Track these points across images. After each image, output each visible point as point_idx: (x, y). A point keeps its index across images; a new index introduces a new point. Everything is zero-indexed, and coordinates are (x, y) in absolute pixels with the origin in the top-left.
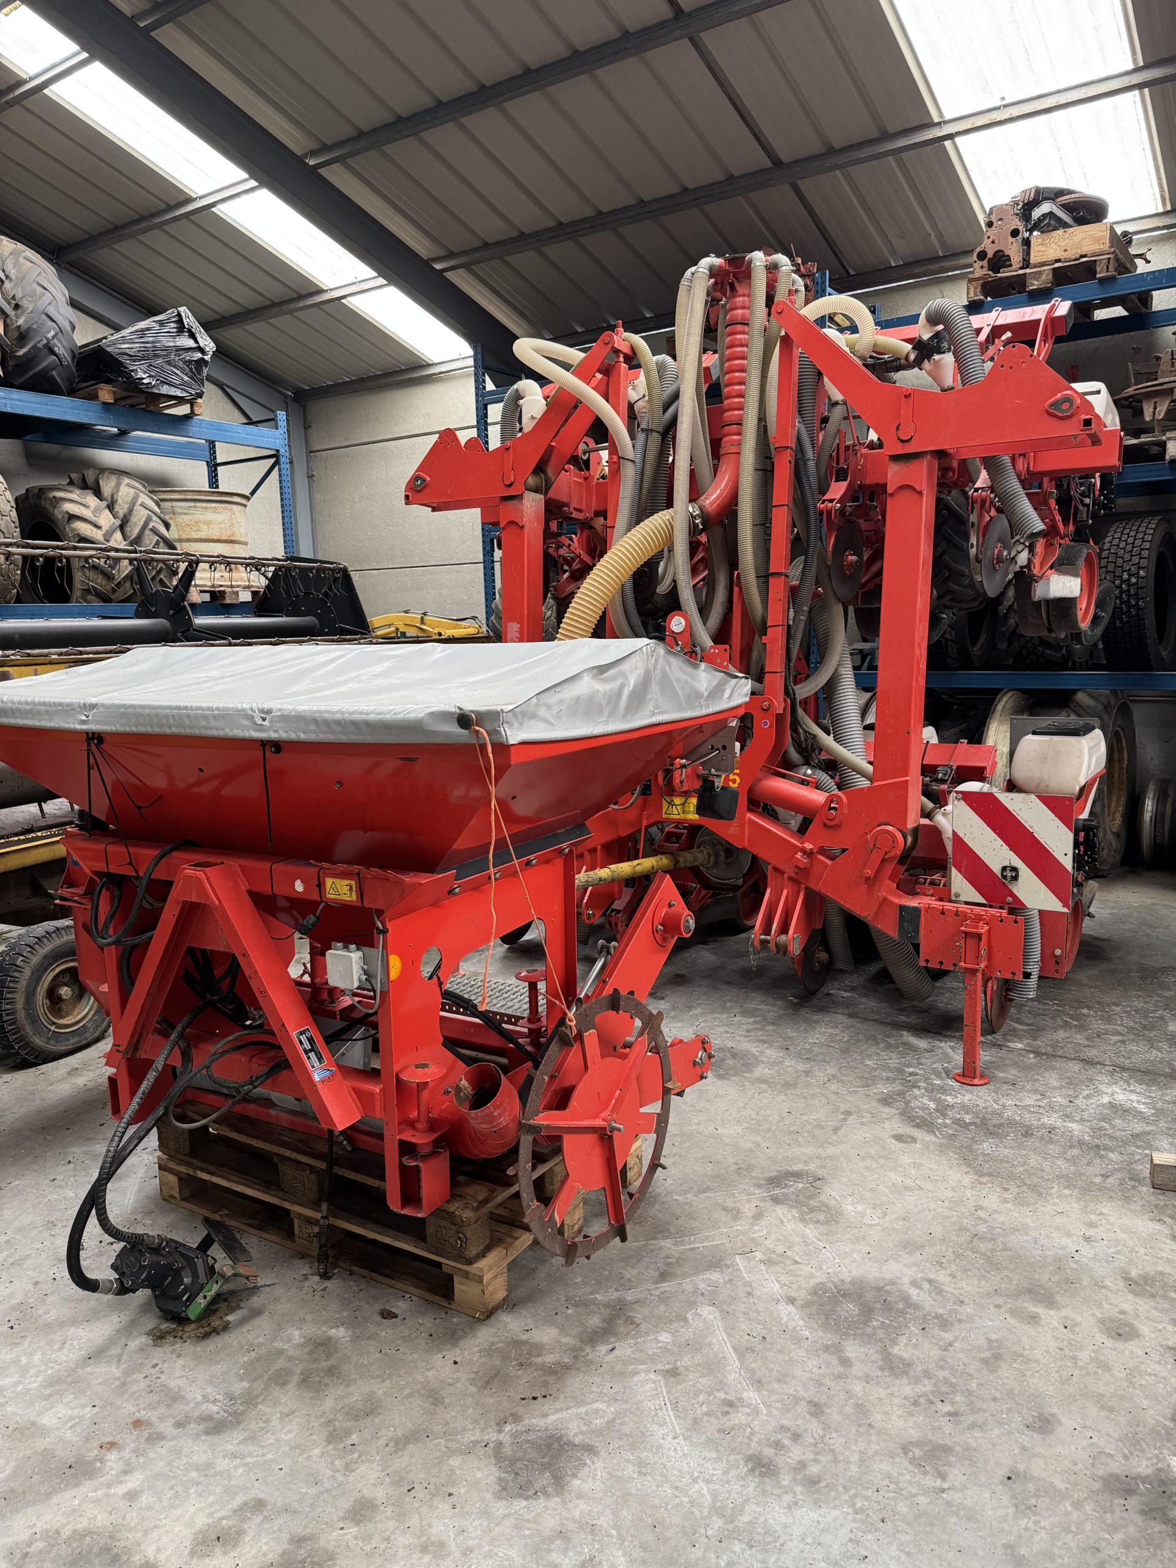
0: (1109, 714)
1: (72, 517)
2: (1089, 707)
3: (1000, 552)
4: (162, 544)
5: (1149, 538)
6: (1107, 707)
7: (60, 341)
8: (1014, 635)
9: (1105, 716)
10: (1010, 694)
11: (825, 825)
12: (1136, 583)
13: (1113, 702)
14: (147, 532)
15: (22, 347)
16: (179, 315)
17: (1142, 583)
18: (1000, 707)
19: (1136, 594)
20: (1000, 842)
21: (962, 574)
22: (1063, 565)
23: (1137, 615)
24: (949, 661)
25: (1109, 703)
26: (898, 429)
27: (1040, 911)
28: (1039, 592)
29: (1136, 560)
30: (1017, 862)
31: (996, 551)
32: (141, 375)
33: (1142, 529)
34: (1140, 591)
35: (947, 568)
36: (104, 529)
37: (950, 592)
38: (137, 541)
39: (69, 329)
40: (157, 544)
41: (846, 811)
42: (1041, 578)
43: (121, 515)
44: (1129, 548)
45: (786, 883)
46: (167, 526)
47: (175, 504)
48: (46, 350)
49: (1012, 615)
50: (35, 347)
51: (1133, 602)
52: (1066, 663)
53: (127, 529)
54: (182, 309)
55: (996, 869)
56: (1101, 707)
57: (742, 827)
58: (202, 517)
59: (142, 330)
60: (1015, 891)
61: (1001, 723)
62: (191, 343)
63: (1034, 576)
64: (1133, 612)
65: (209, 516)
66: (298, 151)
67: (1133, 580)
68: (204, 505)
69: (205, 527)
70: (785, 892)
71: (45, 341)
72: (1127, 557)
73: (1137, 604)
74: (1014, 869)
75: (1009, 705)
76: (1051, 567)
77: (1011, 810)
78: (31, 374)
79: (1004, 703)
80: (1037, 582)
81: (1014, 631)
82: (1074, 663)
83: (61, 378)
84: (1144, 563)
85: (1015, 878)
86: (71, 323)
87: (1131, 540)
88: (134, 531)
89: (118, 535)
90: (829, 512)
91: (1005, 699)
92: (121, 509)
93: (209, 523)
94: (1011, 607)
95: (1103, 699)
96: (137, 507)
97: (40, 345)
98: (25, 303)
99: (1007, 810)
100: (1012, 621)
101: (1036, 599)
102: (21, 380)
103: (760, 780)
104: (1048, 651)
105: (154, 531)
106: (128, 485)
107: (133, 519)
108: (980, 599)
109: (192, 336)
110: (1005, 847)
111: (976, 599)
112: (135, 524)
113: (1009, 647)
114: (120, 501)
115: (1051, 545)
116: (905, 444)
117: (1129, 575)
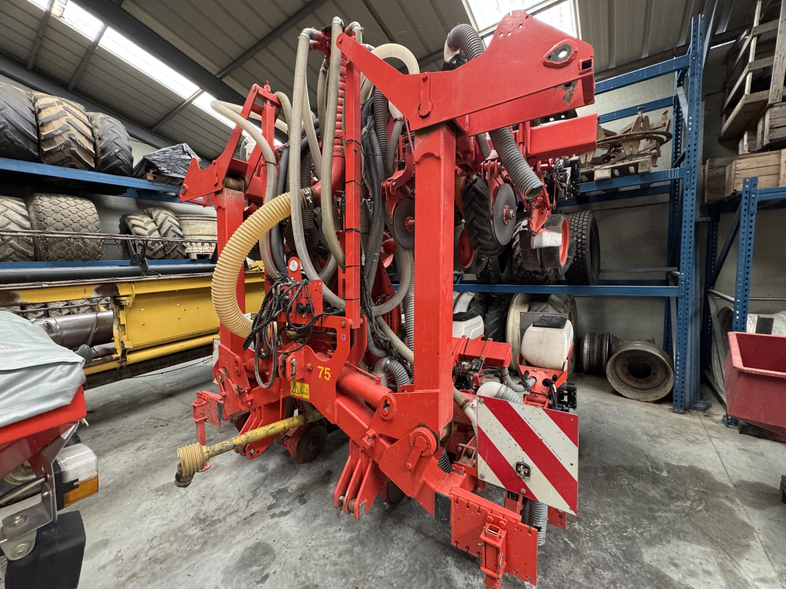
0: (567, 305)
1: (134, 226)
2: (559, 302)
3: (508, 212)
4: (177, 236)
5: (586, 220)
6: (566, 302)
7: (122, 154)
8: (520, 268)
9: (565, 306)
10: (519, 295)
11: (382, 418)
12: (581, 242)
13: (568, 299)
14: (170, 231)
15: (103, 156)
16: (183, 146)
17: (584, 242)
18: (515, 301)
19: (581, 247)
20: (514, 442)
21: (487, 233)
22: (550, 226)
23: (582, 258)
24: (491, 280)
25: (567, 300)
26: (419, 109)
27: (550, 508)
28: (536, 242)
29: (580, 230)
30: (529, 461)
31: (505, 211)
32: (163, 169)
33: (582, 216)
34: (583, 246)
35: (477, 229)
36: (149, 231)
37: (479, 244)
38: (165, 235)
39: (128, 150)
40: (175, 236)
41: (395, 410)
42: (537, 233)
43: (159, 225)
44: (576, 225)
45: (361, 455)
46: (181, 230)
47: (188, 221)
48: (115, 157)
49: (519, 259)
50: (109, 155)
51: (580, 251)
52: (546, 281)
53: (161, 230)
54: (184, 144)
55: (512, 463)
56: (563, 302)
57: (333, 408)
58: (200, 226)
59: (164, 151)
60: (528, 484)
61: (516, 308)
62: (189, 158)
63: (532, 231)
64: (580, 256)
65: (203, 226)
66: (214, 73)
67: (579, 240)
68: (201, 221)
69: (201, 230)
70: (360, 461)
71: (114, 153)
72: (575, 229)
73: (582, 253)
74: (526, 467)
75: (519, 300)
76: (543, 227)
77: (522, 416)
78: (108, 167)
79: (517, 299)
80: (534, 236)
81: (520, 267)
82: (549, 281)
83: (125, 169)
84: (584, 232)
85: (528, 474)
86: (129, 147)
87: (576, 221)
88: (163, 231)
89: (156, 233)
90: (388, 188)
91: (517, 297)
92: (159, 223)
93: (203, 228)
94: (519, 254)
95: (564, 298)
96: (166, 222)
97: (111, 155)
98: (104, 137)
99: (519, 417)
100: (519, 262)
101: (534, 247)
102: (105, 169)
103: (344, 375)
104: (537, 276)
105: (173, 231)
106: (164, 213)
107: (164, 226)
108: (499, 249)
109: (189, 155)
110: (518, 447)
111: (496, 249)
112: (165, 228)
113: (518, 273)
114: (159, 219)
115: (542, 213)
116: (425, 119)
117: (577, 238)
